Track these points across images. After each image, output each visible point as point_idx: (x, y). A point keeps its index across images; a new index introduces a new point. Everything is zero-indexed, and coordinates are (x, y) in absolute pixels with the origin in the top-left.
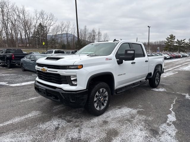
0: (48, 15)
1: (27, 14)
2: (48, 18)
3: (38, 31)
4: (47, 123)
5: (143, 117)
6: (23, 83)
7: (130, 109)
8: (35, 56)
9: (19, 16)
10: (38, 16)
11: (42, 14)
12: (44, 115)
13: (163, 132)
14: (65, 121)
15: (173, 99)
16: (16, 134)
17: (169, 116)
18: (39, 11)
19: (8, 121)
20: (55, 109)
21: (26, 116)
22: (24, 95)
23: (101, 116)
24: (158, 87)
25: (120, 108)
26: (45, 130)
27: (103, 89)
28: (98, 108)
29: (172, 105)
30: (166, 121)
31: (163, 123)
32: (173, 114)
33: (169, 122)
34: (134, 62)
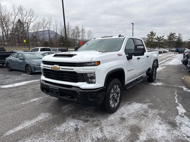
0: (28, 11)
1: (3, 10)
2: (28, 14)
3: (17, 28)
4: (64, 125)
5: (156, 111)
6: (15, 84)
7: (141, 105)
8: (24, 54)
10: (16, 11)
11: (20, 9)
12: (55, 116)
13: (181, 124)
14: (82, 122)
15: (174, 92)
16: (34, 140)
17: (178, 108)
18: (17, 6)
19: (18, 126)
20: (64, 109)
21: (37, 120)
22: (23, 96)
23: (115, 114)
24: (155, 81)
25: (130, 104)
26: (64, 132)
27: (116, 86)
28: (113, 105)
29: (176, 97)
30: (178, 113)
31: (176, 115)
32: (181, 106)
33: (181, 114)
34: (139, 57)
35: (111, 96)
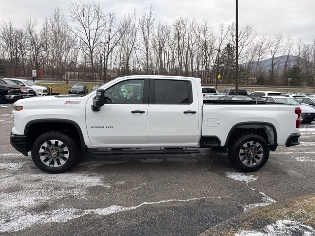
3: (223, 57)
13: (47, 214)
27: (56, 142)
28: (48, 163)
29: (171, 200)
30: (87, 209)
31: (77, 208)
32: (125, 209)
33: (88, 212)
34: (141, 110)
35: (41, 151)
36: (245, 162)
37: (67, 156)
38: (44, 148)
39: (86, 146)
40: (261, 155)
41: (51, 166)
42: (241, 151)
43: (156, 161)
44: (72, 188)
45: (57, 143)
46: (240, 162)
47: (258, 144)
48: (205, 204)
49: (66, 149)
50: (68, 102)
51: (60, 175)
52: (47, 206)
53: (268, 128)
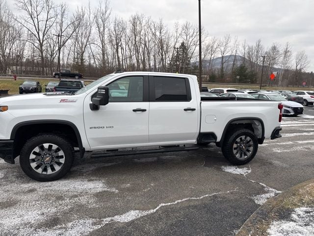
2: (195, 34)
9: (154, 34)
27: (49, 145)
28: (40, 171)
29: (186, 199)
30: (105, 217)
31: (93, 218)
32: (145, 213)
33: (107, 220)
34: (142, 108)
35: (32, 156)
36: (238, 156)
37: (62, 161)
38: (35, 153)
39: (84, 148)
40: (251, 149)
41: (44, 173)
42: (235, 146)
43: (150, 160)
44: (76, 196)
45: (50, 147)
46: (234, 156)
47: (248, 138)
48: (219, 199)
49: (61, 153)
50: (63, 101)
51: (55, 183)
52: (58, 219)
53: (257, 123)
